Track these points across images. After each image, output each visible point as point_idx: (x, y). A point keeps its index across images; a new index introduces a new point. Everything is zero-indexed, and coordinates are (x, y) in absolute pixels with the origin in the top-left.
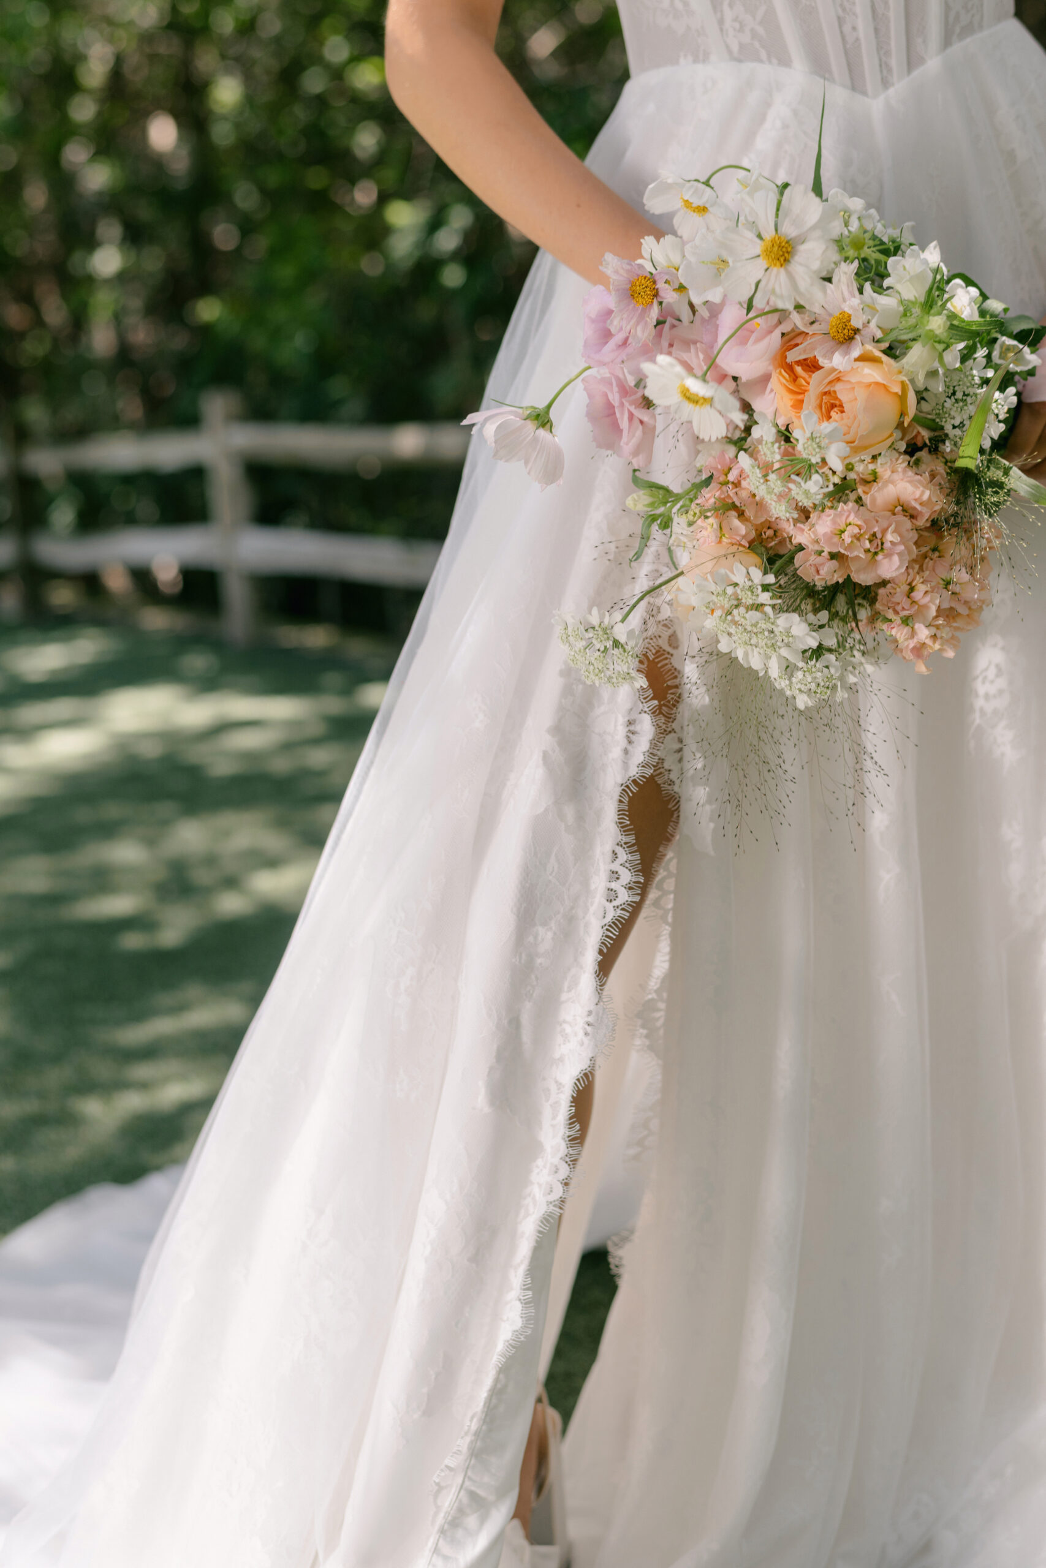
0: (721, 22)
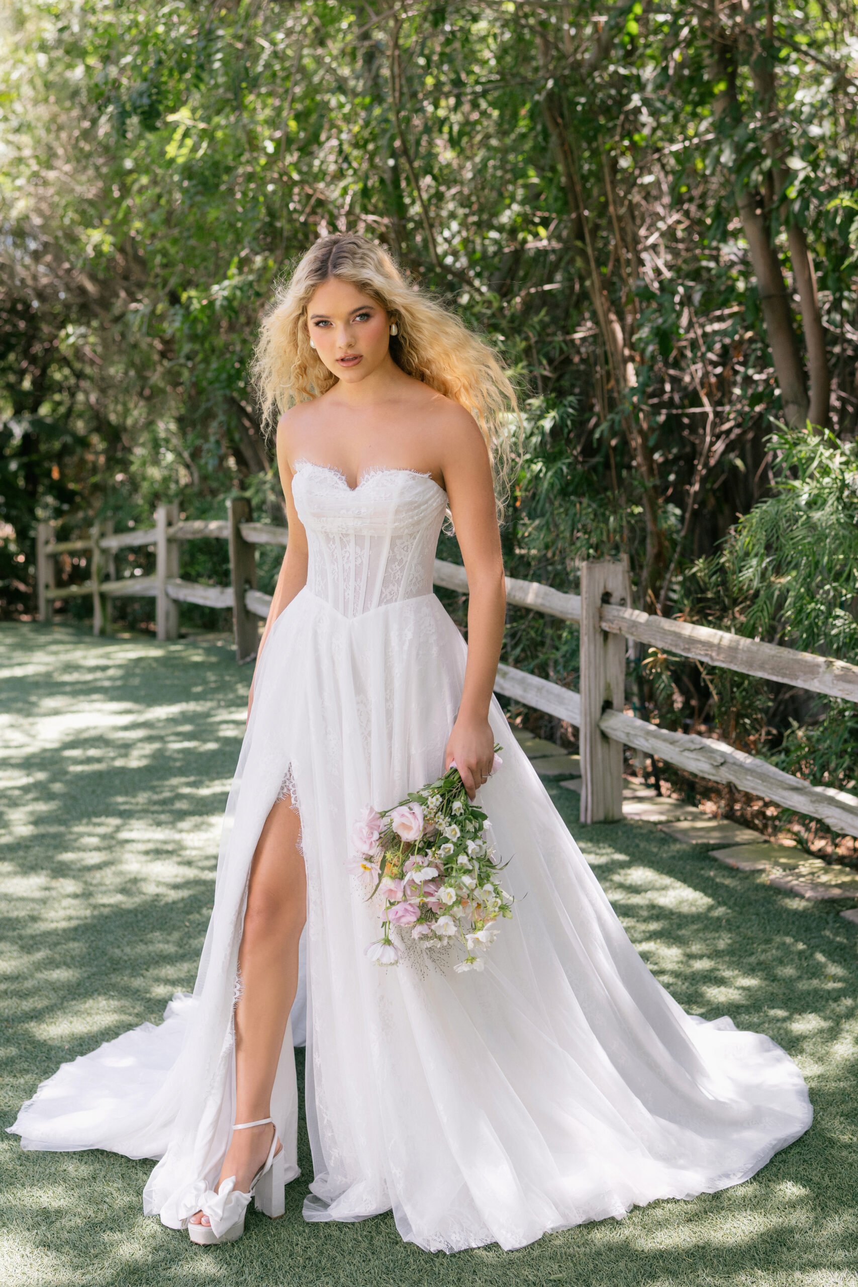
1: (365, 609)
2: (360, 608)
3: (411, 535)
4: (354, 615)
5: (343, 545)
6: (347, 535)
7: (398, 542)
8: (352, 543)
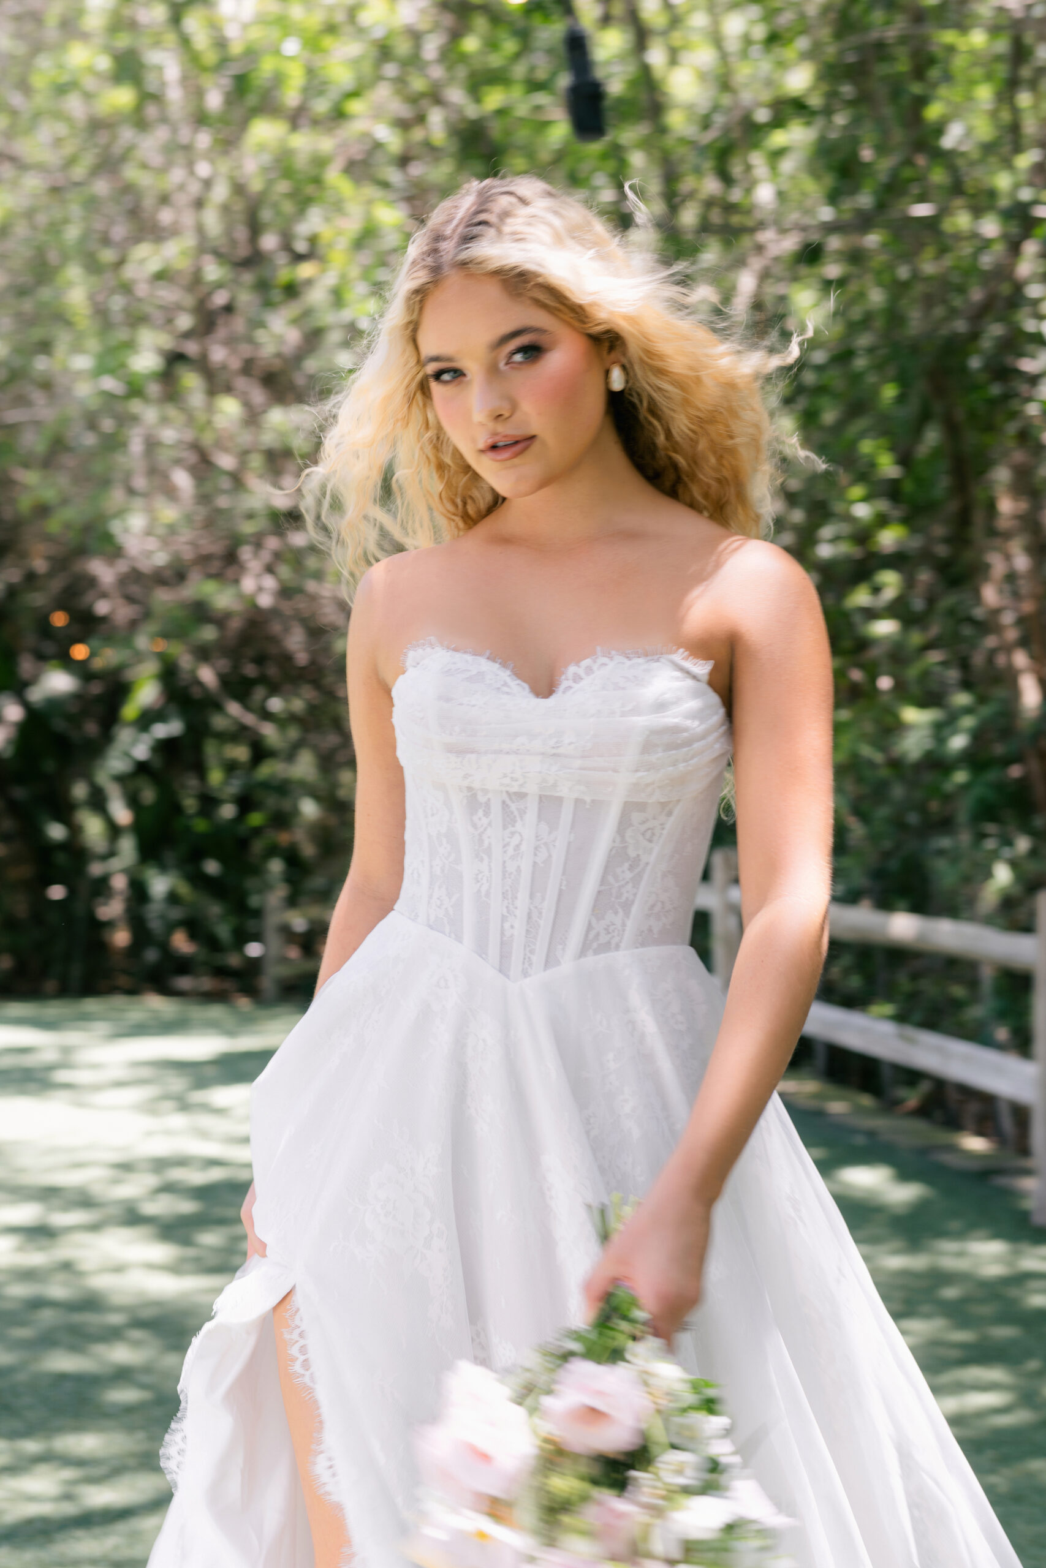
0: (430, 897)
1: (550, 962)
2: (538, 958)
3: (663, 805)
4: (525, 974)
5: (509, 819)
6: (522, 796)
7: (636, 817)
8: (531, 815)
